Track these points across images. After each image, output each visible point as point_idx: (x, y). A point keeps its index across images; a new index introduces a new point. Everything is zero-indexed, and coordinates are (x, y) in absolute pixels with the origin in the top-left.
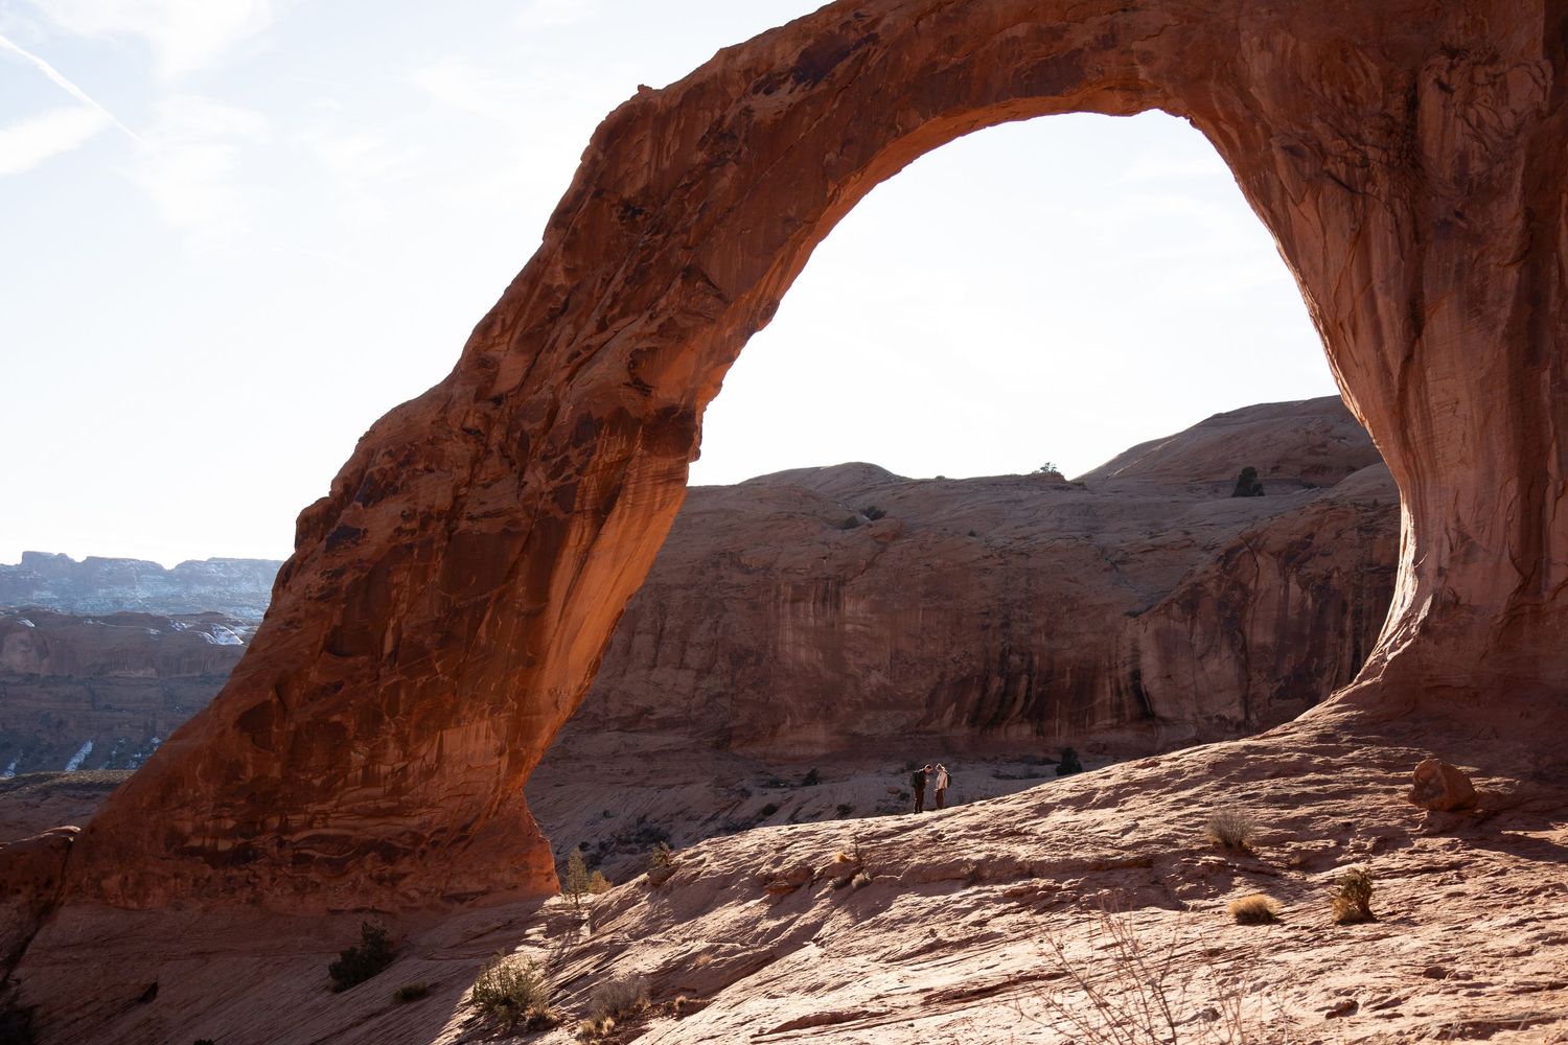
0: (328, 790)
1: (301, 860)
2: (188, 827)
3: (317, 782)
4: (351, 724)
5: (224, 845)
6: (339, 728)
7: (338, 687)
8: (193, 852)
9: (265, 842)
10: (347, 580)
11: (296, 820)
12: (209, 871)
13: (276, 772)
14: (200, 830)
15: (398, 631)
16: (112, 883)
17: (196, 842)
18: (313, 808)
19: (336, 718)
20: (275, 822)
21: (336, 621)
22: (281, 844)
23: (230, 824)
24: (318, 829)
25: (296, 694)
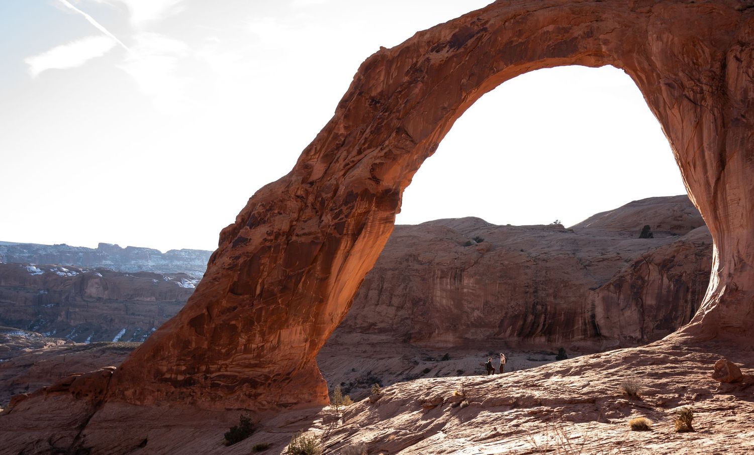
0: (228, 355)
1: (214, 386)
2: (165, 369)
3: (223, 351)
4: (240, 326)
5: (180, 378)
6: (234, 327)
7: (235, 308)
8: (167, 380)
9: (199, 376)
10: (241, 261)
11: (213, 367)
12: (173, 389)
13: (205, 345)
14: (170, 371)
15: (263, 284)
16: (129, 393)
17: (168, 376)
18: (221, 362)
19: (233, 322)
20: (204, 368)
21: (235, 279)
22: (206, 378)
23: (184, 368)
24: (223, 372)
25: (216, 311)
